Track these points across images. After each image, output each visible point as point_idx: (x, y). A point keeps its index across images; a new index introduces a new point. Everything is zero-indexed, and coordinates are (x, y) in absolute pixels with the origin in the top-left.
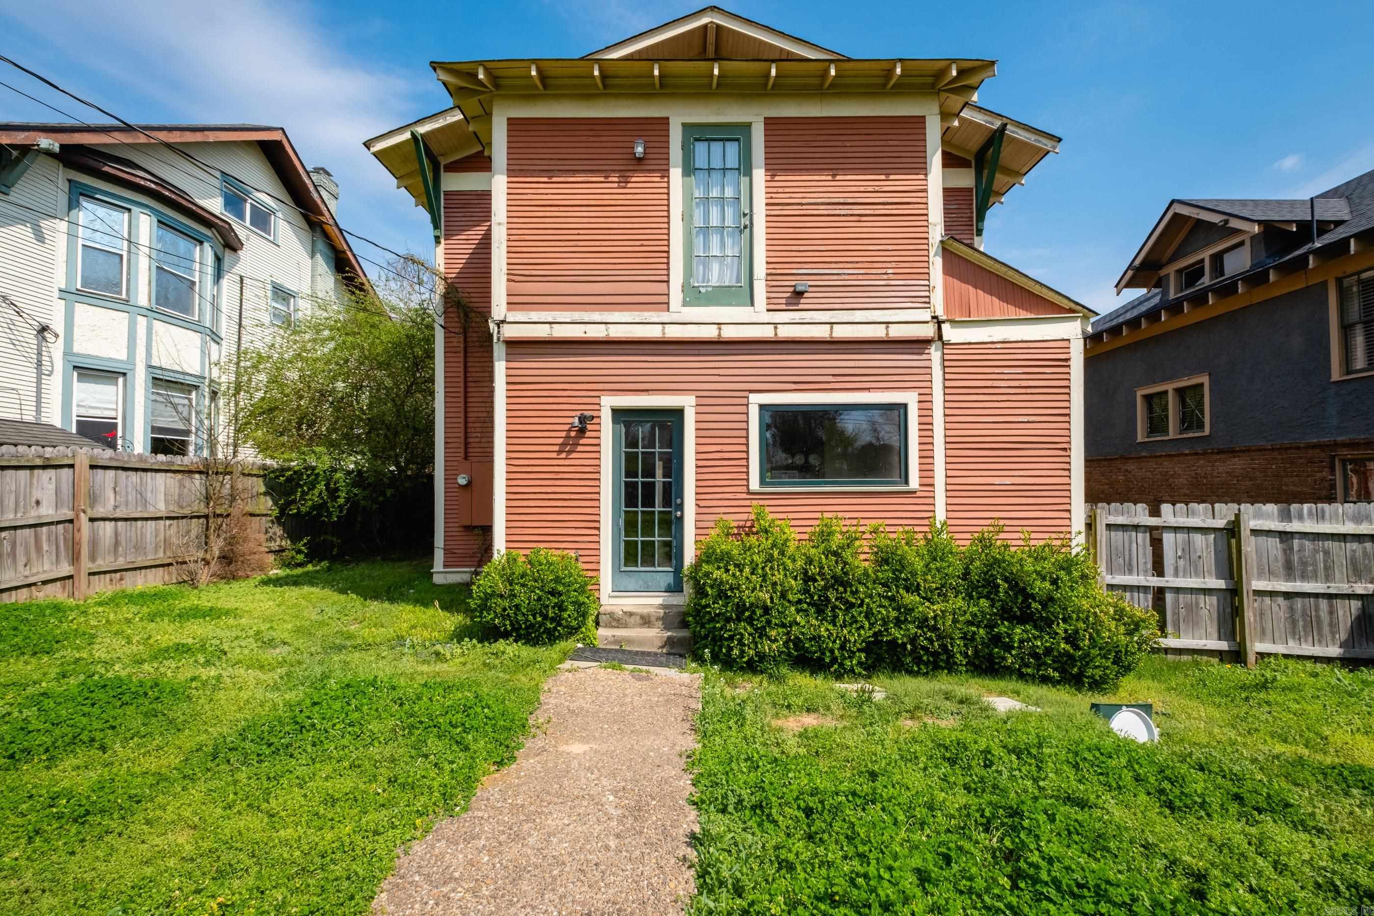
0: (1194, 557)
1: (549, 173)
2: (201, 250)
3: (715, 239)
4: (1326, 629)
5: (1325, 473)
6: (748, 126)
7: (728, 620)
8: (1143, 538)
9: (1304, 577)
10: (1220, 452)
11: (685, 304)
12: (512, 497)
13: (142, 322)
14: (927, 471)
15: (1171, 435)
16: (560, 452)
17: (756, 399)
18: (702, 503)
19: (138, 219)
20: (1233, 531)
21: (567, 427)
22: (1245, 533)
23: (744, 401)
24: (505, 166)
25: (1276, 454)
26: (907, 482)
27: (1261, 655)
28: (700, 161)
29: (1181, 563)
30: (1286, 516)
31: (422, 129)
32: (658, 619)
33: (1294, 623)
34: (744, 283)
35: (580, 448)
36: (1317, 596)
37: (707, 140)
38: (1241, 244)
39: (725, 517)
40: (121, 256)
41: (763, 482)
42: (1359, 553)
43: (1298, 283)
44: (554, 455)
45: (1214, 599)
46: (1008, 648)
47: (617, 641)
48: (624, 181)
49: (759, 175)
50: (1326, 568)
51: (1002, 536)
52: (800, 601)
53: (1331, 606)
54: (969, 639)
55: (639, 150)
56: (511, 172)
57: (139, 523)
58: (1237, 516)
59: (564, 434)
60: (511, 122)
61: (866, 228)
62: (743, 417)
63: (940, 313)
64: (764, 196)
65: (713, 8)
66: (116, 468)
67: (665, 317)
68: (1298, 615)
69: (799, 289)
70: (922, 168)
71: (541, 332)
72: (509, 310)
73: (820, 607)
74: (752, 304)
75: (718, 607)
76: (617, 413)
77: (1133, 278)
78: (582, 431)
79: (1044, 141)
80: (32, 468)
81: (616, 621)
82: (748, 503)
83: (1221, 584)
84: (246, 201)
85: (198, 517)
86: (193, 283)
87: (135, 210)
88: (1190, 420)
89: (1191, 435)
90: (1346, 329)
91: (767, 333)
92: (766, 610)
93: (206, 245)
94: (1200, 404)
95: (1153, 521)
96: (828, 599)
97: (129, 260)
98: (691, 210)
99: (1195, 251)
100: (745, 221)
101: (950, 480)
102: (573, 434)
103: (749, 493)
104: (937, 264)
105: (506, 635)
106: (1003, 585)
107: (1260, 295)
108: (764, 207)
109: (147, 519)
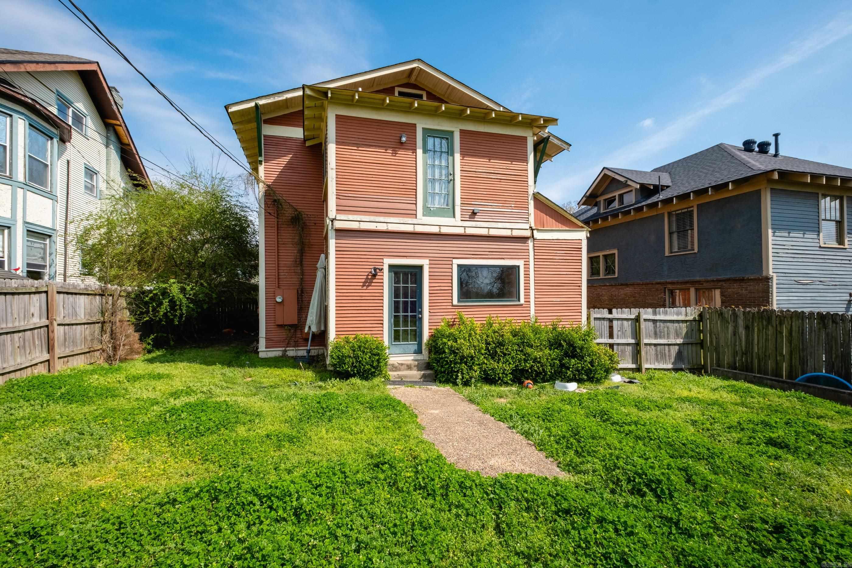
0: (624, 330)
1: (358, 145)
2: (52, 144)
3: (437, 185)
4: (667, 358)
5: (662, 295)
6: (452, 132)
7: (456, 363)
8: (606, 323)
9: (660, 338)
10: (622, 285)
11: (424, 215)
12: (339, 308)
13: (20, 192)
14: (527, 295)
15: (602, 276)
16: (363, 286)
17: (456, 262)
18: (432, 311)
19: (17, 122)
20: (637, 320)
21: (367, 274)
22: (642, 320)
23: (450, 263)
24: (335, 139)
25: (644, 286)
26: (519, 300)
27: (647, 369)
28: (430, 145)
29: (620, 333)
30: (655, 313)
31: (261, 102)
32: (415, 366)
33: (657, 355)
34: (450, 206)
35: (373, 284)
36: (664, 345)
37: (434, 137)
38: (631, 191)
39: (447, 317)
40: (5, 147)
41: (459, 301)
42: (678, 328)
43: (653, 213)
44: (360, 288)
45: (631, 347)
46: (568, 368)
47: (400, 377)
48: (395, 153)
49: (457, 156)
50: (668, 334)
51: (561, 323)
52: (486, 354)
53: (669, 348)
54: (552, 366)
55: (404, 139)
56: (338, 143)
57: (74, 327)
58: (639, 313)
59: (365, 277)
60: (338, 117)
61: (504, 185)
62: (450, 270)
63: (533, 225)
64: (459, 166)
65: (419, 60)
66: (64, 293)
67: (414, 221)
68: (658, 353)
69: (475, 211)
70: (526, 161)
71: (354, 226)
72: (337, 213)
73: (493, 355)
74: (454, 217)
75: (452, 357)
76: (391, 267)
77: (585, 201)
78: (374, 276)
79: (565, 145)
80: (30, 293)
81: (395, 368)
82: (454, 310)
83: (633, 341)
84: (69, 108)
85: (98, 323)
86: (46, 166)
87: (15, 116)
88: (609, 270)
89: (610, 277)
90: (671, 234)
91: (460, 231)
92: (472, 358)
93: (55, 140)
94: (614, 262)
95: (610, 316)
96: (496, 352)
97: (11, 150)
98: (427, 170)
99: (612, 191)
100: (451, 177)
101: (536, 300)
102: (370, 277)
103: (453, 306)
104: (531, 203)
105: (354, 376)
106: (564, 344)
107: (639, 216)
108: (459, 172)
109: (77, 324)
